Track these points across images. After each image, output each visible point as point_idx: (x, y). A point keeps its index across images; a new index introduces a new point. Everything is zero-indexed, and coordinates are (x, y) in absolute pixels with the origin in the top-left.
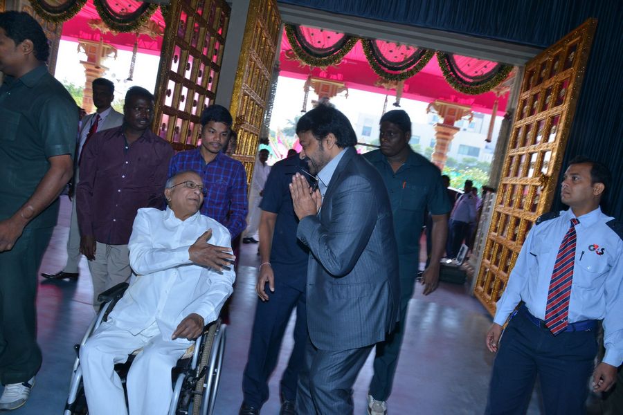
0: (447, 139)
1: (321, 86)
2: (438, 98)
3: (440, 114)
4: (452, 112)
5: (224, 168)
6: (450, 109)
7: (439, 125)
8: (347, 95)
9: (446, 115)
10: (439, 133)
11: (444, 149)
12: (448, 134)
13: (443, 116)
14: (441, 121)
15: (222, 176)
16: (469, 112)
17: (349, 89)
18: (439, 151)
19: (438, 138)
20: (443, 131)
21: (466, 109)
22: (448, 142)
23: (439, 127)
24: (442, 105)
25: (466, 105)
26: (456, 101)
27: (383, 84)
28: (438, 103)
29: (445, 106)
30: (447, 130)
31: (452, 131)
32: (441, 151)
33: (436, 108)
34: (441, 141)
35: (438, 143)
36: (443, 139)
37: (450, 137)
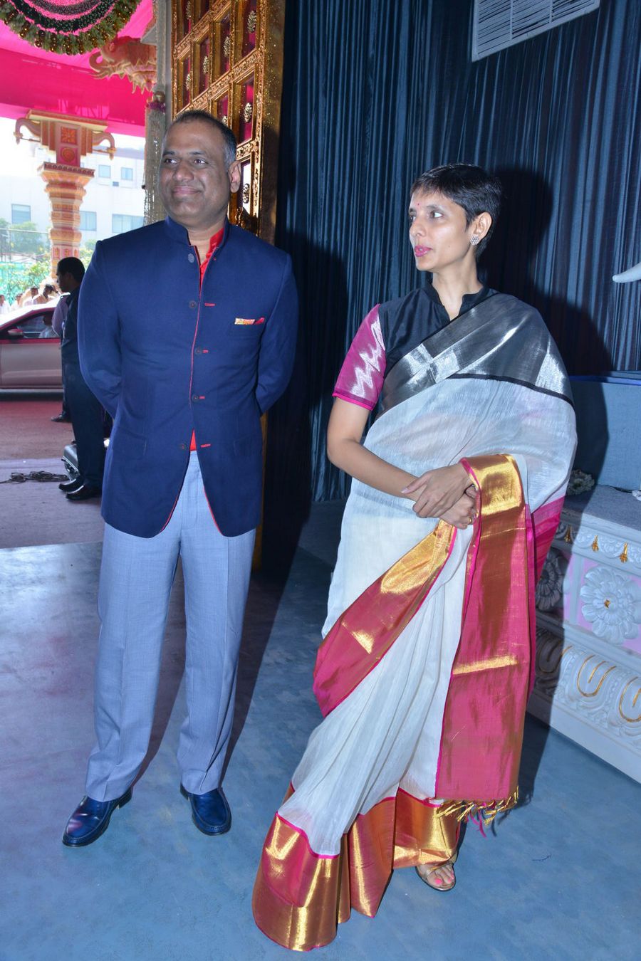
0: (72, 197)
2: (32, 107)
3: (45, 144)
4: (70, 136)
6: (65, 131)
7: (48, 166)
9: (59, 145)
10: (52, 184)
11: (70, 218)
12: (72, 185)
13: (52, 148)
14: (52, 157)
16: (108, 134)
18: (60, 223)
19: (52, 196)
20: (60, 179)
21: (98, 128)
22: (76, 202)
23: (50, 171)
24: (45, 123)
25: (97, 119)
26: (71, 111)
28: (35, 118)
29: (53, 124)
30: (68, 177)
31: (80, 179)
32: (67, 223)
33: (35, 129)
34: (60, 201)
35: (55, 207)
36: (64, 196)
37: (77, 192)
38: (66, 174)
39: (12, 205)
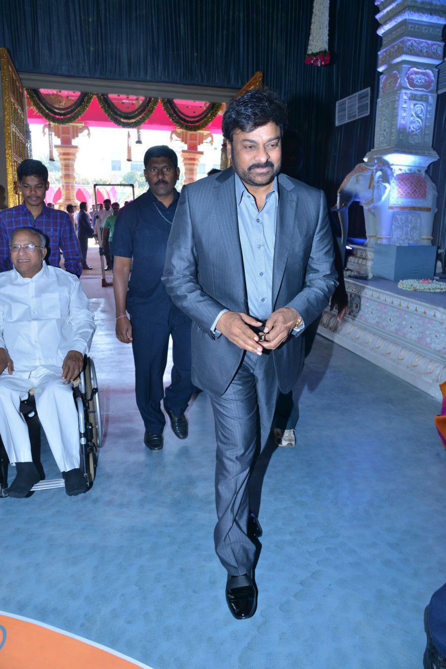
0: (194, 164)
1: (61, 129)
3: (182, 141)
5: (52, 220)
6: (192, 135)
7: (183, 151)
8: (89, 134)
9: (189, 141)
10: (185, 159)
11: (192, 174)
12: (194, 159)
13: (186, 143)
15: (51, 228)
16: (210, 135)
17: (89, 128)
18: (189, 177)
19: (185, 164)
20: (189, 157)
21: (207, 133)
22: (195, 167)
23: (185, 154)
24: (183, 132)
25: (207, 129)
28: (179, 131)
29: (187, 133)
30: (192, 156)
31: (198, 156)
32: (191, 176)
33: (178, 135)
34: (188, 167)
35: (186, 170)
36: (190, 164)
37: (196, 162)
38: (191, 154)
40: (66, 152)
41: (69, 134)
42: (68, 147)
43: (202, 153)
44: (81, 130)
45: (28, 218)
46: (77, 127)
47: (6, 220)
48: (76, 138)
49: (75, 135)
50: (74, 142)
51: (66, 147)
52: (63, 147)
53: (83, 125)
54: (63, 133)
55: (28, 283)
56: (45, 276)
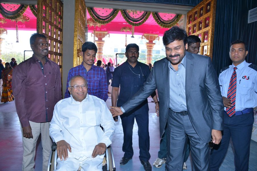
0: (151, 48)
1: (98, 34)
2: (145, 33)
3: (147, 39)
4: (151, 37)
5: (96, 72)
7: (147, 43)
8: (109, 36)
9: (149, 39)
10: (148, 46)
11: (151, 52)
14: (148, 41)
15: (96, 76)
16: (158, 37)
17: (110, 34)
18: (149, 53)
19: (147, 48)
20: (149, 45)
21: (156, 36)
22: (152, 49)
24: (147, 35)
25: (157, 34)
26: (152, 33)
27: (124, 30)
28: (145, 35)
29: (148, 35)
30: (150, 45)
31: (153, 45)
32: (150, 53)
33: (145, 37)
34: (149, 49)
35: (148, 50)
36: (150, 48)
37: (152, 47)
38: (150, 44)
39: (142, 50)
40: (100, 43)
41: (101, 36)
42: (101, 41)
43: (155, 44)
44: (106, 35)
45: (84, 71)
46: (105, 33)
47: (73, 73)
48: (104, 38)
49: (104, 37)
50: (103, 39)
51: (100, 41)
52: (99, 41)
53: (107, 32)
54: (99, 36)
55: (79, 104)
56: (87, 101)
